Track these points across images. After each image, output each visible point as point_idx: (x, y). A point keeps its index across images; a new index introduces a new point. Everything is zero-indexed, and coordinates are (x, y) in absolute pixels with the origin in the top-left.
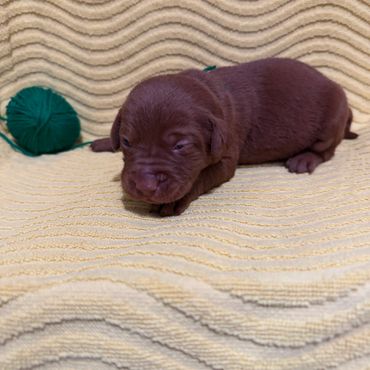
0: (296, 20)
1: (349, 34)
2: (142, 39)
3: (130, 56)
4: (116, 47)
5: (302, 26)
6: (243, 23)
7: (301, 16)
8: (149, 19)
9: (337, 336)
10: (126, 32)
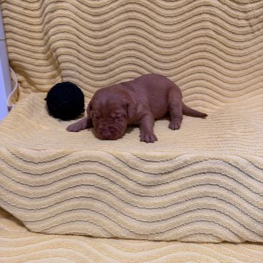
0: (189, 57)
1: (214, 64)
2: (117, 63)
3: (112, 70)
4: (105, 66)
5: (191, 60)
6: (164, 58)
7: (191, 56)
8: (121, 54)
9: (169, 172)
10: (110, 59)
